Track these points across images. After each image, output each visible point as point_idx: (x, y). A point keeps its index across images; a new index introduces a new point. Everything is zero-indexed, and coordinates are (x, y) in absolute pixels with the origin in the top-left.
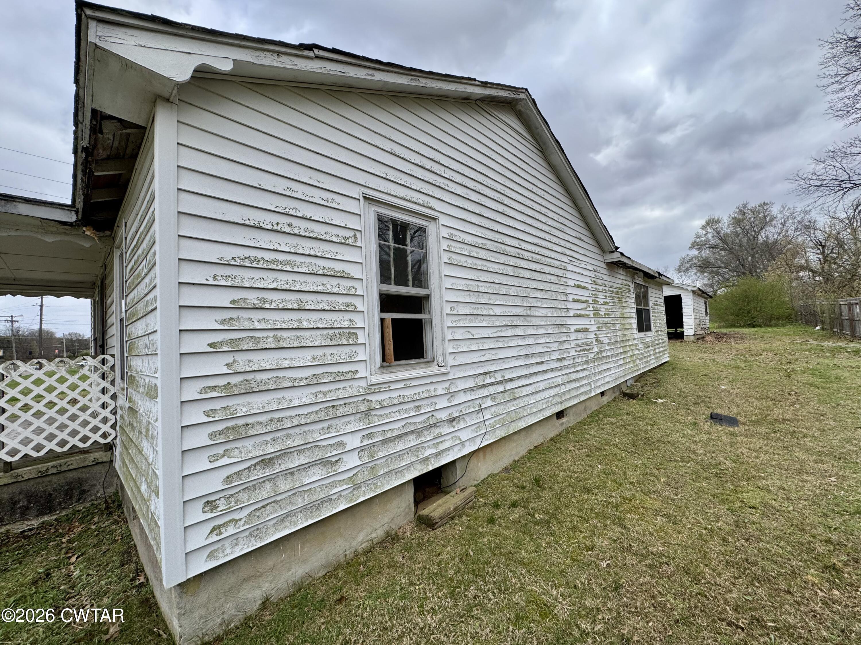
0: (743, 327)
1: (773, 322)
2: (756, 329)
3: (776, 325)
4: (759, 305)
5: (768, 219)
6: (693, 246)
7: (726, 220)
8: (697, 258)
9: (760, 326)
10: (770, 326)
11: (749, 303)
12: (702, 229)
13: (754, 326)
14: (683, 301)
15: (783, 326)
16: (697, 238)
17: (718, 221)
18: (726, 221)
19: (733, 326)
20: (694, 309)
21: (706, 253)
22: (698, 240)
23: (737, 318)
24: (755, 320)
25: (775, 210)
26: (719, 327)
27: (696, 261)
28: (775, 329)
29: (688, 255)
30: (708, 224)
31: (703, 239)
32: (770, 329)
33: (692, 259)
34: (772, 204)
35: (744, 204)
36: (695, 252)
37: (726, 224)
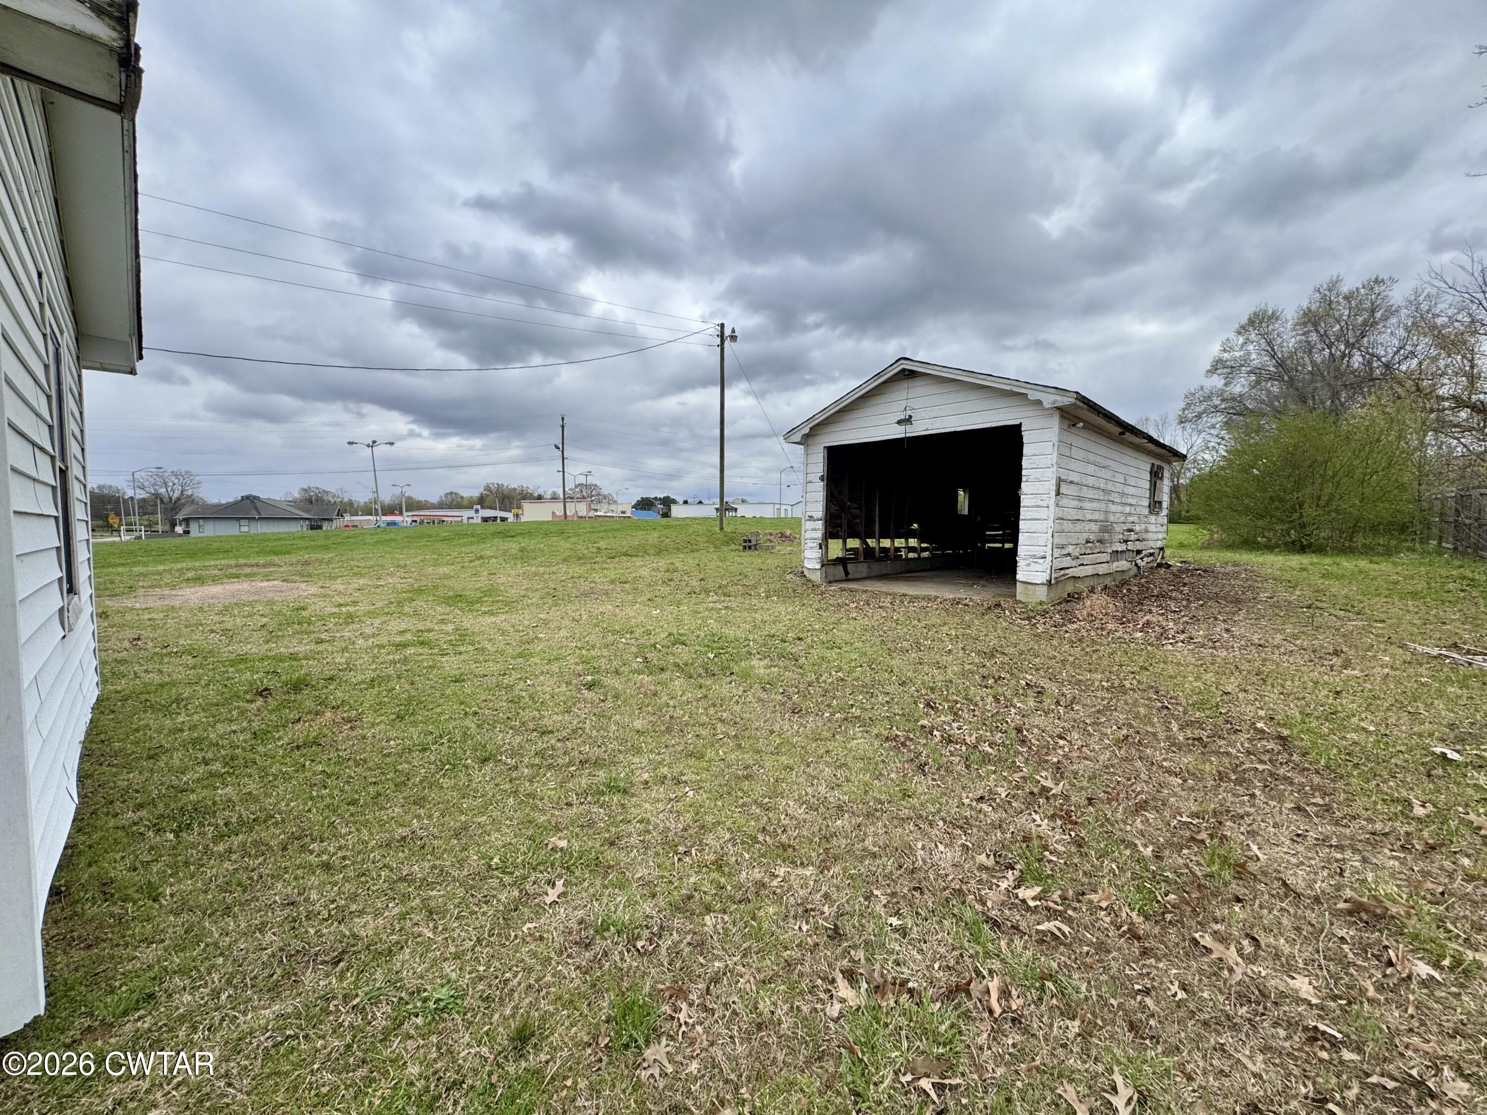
0: (1269, 548)
1: (1360, 540)
2: (1305, 560)
3: (1367, 551)
4: (1328, 489)
5: (1378, 315)
6: (1213, 370)
7: (1290, 314)
8: (1221, 394)
9: (1320, 550)
10: (1348, 551)
11: (1298, 485)
12: (1239, 333)
13: (1303, 549)
14: (1026, 450)
15: (1388, 552)
16: (1225, 351)
17: (1274, 317)
18: (1289, 317)
19: (1249, 544)
20: (1060, 481)
21: (1240, 386)
22: (1226, 356)
23: (1260, 523)
24: (1308, 531)
25: (1397, 295)
26: (1207, 546)
27: (1216, 401)
28: (1363, 563)
29: (1202, 388)
30: (1251, 322)
31: (1237, 354)
32: (1347, 564)
33: (1209, 398)
34: (1393, 281)
35: (1331, 281)
36: (1217, 382)
37: (1289, 325)
